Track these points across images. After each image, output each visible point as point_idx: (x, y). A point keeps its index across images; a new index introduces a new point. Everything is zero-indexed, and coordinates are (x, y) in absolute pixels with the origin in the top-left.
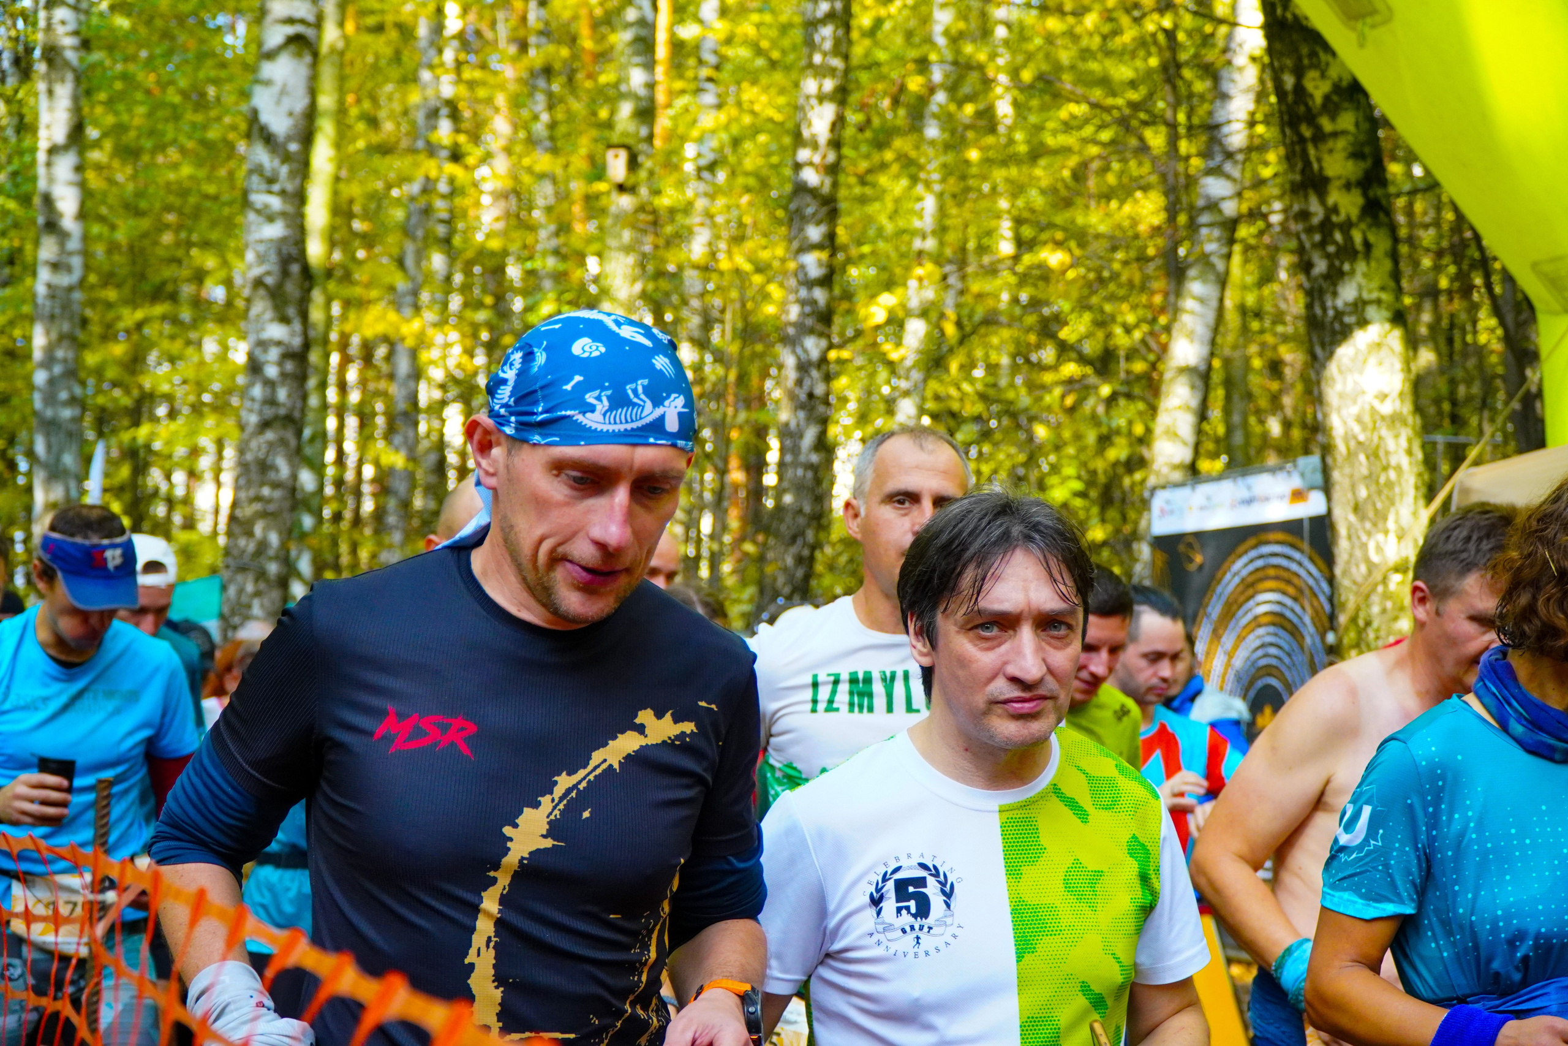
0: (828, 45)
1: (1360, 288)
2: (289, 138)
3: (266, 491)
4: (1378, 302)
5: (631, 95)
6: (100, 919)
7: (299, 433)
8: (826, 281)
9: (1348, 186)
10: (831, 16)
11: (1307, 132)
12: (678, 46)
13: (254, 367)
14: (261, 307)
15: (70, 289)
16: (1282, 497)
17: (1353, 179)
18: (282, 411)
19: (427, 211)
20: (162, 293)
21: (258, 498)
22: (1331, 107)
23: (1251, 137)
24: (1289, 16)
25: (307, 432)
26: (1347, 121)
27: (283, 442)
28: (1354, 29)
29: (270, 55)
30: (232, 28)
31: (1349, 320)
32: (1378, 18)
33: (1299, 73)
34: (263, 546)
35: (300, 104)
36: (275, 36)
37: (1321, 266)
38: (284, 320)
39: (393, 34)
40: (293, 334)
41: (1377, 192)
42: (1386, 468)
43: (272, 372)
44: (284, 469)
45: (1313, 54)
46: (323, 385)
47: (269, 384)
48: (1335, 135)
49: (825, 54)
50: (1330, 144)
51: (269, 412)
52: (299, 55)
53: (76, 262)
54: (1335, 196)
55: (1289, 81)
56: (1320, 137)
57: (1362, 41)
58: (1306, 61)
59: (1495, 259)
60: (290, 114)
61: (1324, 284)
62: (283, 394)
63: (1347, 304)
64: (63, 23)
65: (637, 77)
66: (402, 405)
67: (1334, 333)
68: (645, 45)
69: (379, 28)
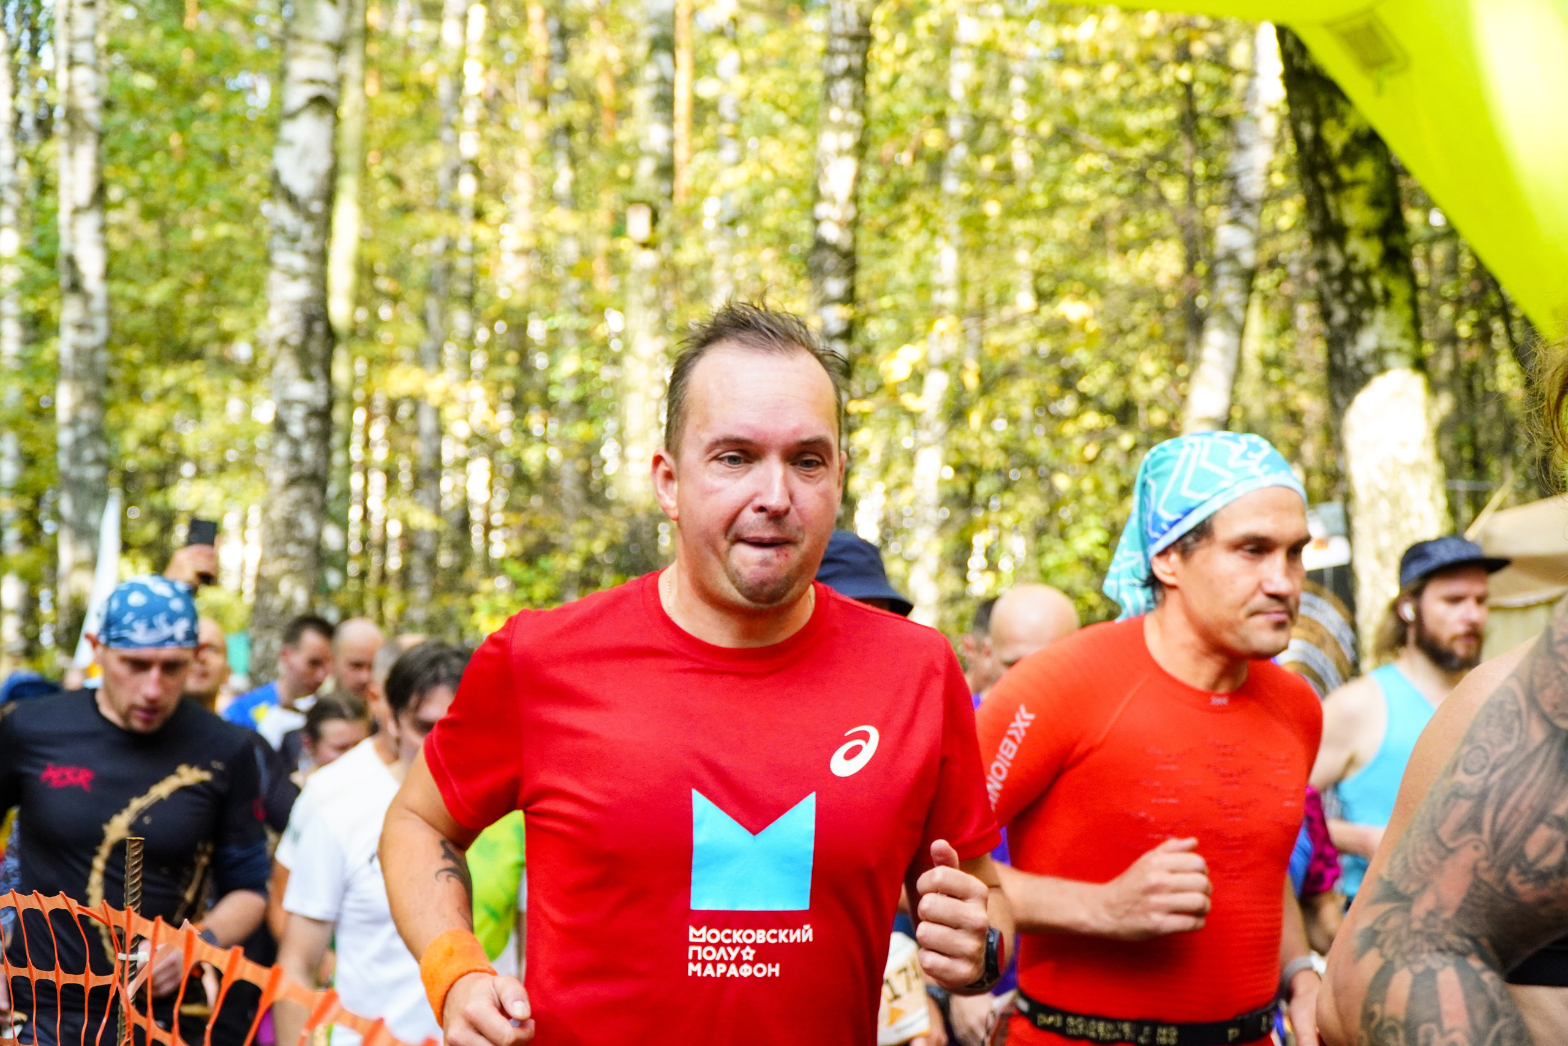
0: (846, 100)
1: (1380, 336)
2: (312, 198)
3: (292, 548)
4: (1399, 350)
5: (651, 153)
6: (131, 979)
7: (324, 490)
8: (848, 334)
9: (1367, 234)
10: (849, 72)
11: (1325, 180)
12: (697, 103)
13: (280, 426)
14: (285, 365)
15: (94, 350)
17: (1373, 227)
18: (306, 469)
19: (450, 270)
20: (188, 353)
21: (284, 556)
22: (1350, 156)
23: (1269, 186)
24: (1306, 66)
25: (333, 490)
26: (1366, 169)
27: (308, 500)
28: (1371, 77)
29: (293, 116)
30: (255, 89)
31: (1369, 367)
32: (1395, 66)
33: (1317, 122)
34: (289, 604)
35: (321, 163)
36: (297, 96)
37: (1340, 315)
38: (308, 377)
39: (414, 94)
40: (317, 393)
41: (1396, 240)
42: (1407, 515)
43: (296, 429)
44: (308, 525)
45: (1331, 104)
46: (347, 444)
47: (295, 443)
48: (1354, 184)
49: (842, 109)
50: (1348, 192)
51: (295, 470)
52: (320, 115)
53: (101, 323)
54: (1354, 244)
55: (1307, 130)
56: (1339, 186)
57: (1379, 90)
58: (1323, 110)
59: (1513, 305)
60: (312, 173)
61: (1343, 333)
62: (308, 452)
63: (1367, 353)
64: (84, 84)
65: (659, 134)
66: (426, 461)
67: (1353, 380)
68: (665, 102)
69: (400, 88)
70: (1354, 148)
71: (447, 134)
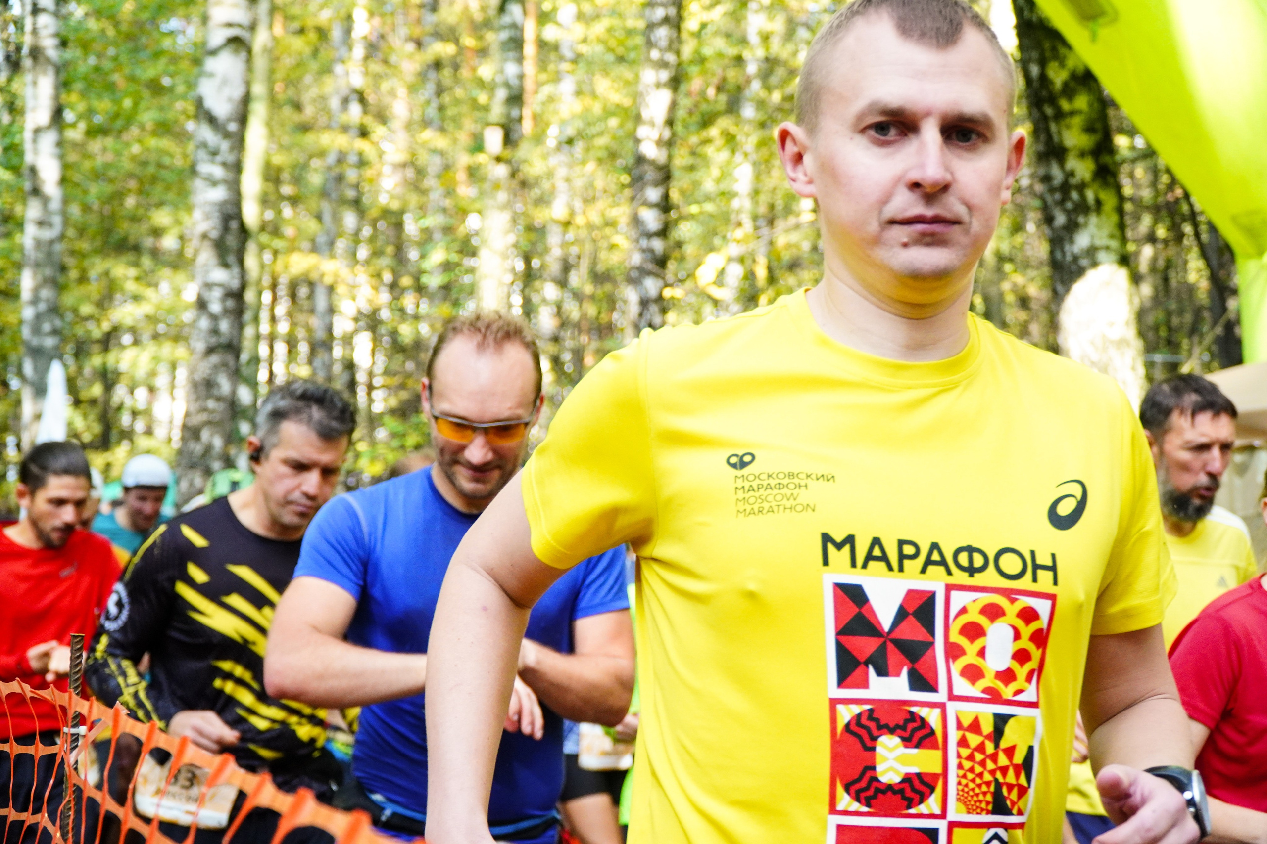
0: (664, 43)
1: (1092, 237)
2: (229, 120)
3: (211, 404)
4: (1107, 248)
5: (505, 84)
6: (74, 748)
7: (237, 357)
8: (663, 233)
9: (1082, 155)
10: (666, 20)
11: (1049, 111)
12: (542, 44)
13: (202, 304)
14: (206, 256)
15: (52, 242)
17: (1087, 148)
18: (223, 340)
19: (340, 179)
21: (205, 410)
22: (1069, 90)
24: (1034, 19)
25: (244, 357)
26: (1082, 102)
27: (225, 365)
28: (1087, 28)
29: (214, 53)
30: (183, 31)
31: (1084, 262)
32: (1106, 19)
33: (1043, 63)
34: (209, 449)
35: (238, 92)
36: (218, 37)
37: (1060, 219)
38: (225, 265)
39: (313, 36)
40: (233, 278)
41: (1106, 159)
43: (215, 307)
44: (225, 385)
45: (1054, 49)
46: (256, 320)
47: (214, 318)
48: (1072, 113)
49: (661, 50)
50: (1068, 120)
51: (213, 340)
52: (236, 51)
53: (57, 220)
54: (1072, 163)
55: (1035, 70)
56: (1060, 115)
57: (1094, 37)
58: (1048, 54)
59: (1200, 212)
60: (230, 100)
61: (1063, 234)
62: (224, 326)
63: (1082, 250)
64: (46, 27)
65: (511, 69)
66: (320, 334)
67: (1071, 273)
68: (516, 44)
69: (302, 31)
70: (1072, 84)
71: (339, 68)
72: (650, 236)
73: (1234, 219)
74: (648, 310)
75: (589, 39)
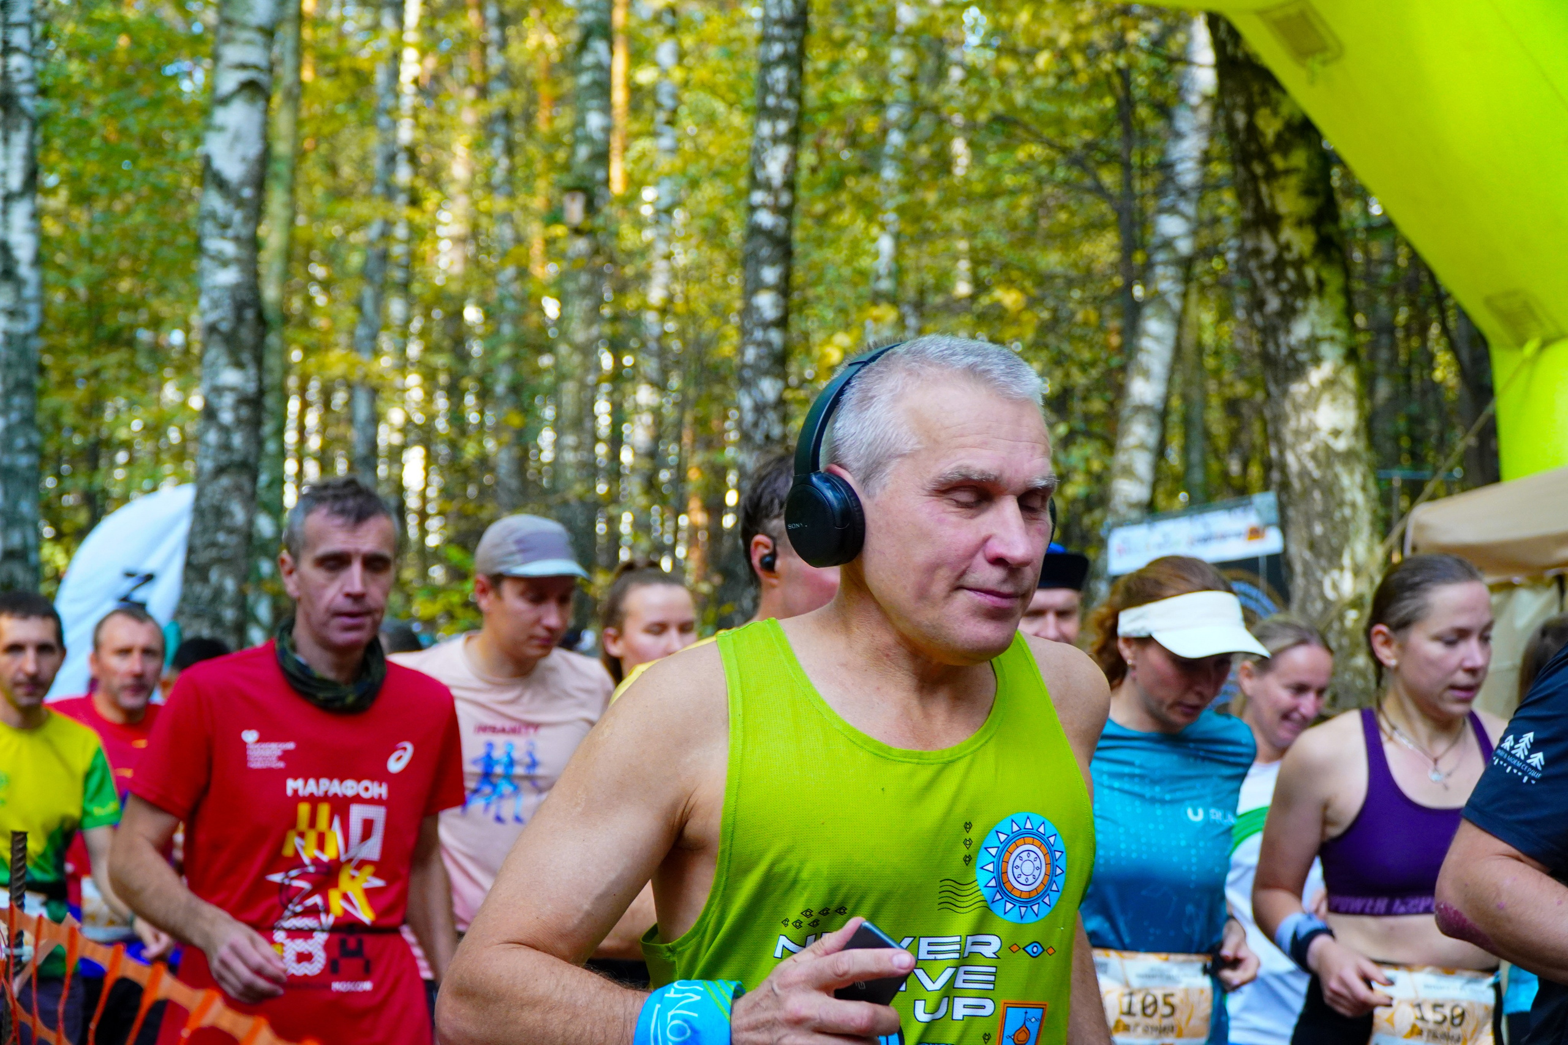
0: (781, 87)
1: (1313, 326)
2: (243, 184)
3: (221, 537)
4: (1332, 339)
5: (588, 139)
6: (16, 974)
7: (254, 479)
8: (782, 323)
9: (1300, 223)
10: (785, 58)
11: (1259, 169)
12: (635, 91)
13: (210, 413)
14: (216, 353)
15: (26, 337)
16: (1238, 535)
17: (1306, 215)
18: (237, 457)
19: (384, 257)
20: (120, 339)
21: (213, 544)
22: (1283, 144)
23: (1205, 175)
24: (1240, 54)
25: (264, 479)
26: (1299, 158)
27: (238, 488)
28: (1303, 66)
29: (224, 101)
30: (189, 75)
31: (1303, 356)
32: (1329, 55)
33: (1250, 110)
34: (218, 593)
35: (253, 149)
36: (229, 82)
37: (1274, 303)
38: (239, 365)
39: (349, 80)
40: (247, 380)
41: (1329, 229)
42: (1341, 504)
43: (227, 417)
44: (238, 513)
45: (1264, 92)
46: (280, 431)
47: (225, 430)
48: (1287, 172)
49: (778, 96)
50: (1282, 181)
51: (224, 458)
52: (252, 101)
53: (33, 309)
54: (1287, 233)
55: (1240, 119)
56: (1272, 174)
57: (1312, 81)
58: (1257, 99)
59: (1448, 295)
60: (244, 159)
61: (1277, 321)
62: (237, 440)
63: (1300, 341)
64: (19, 70)
65: (595, 121)
66: (361, 450)
67: (1287, 369)
68: (602, 88)
69: (336, 74)
70: (1287, 136)
71: (384, 121)
72: (766, 326)
73: (1489, 302)
74: (765, 418)
75: (692, 82)
